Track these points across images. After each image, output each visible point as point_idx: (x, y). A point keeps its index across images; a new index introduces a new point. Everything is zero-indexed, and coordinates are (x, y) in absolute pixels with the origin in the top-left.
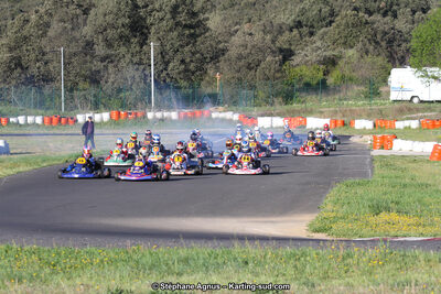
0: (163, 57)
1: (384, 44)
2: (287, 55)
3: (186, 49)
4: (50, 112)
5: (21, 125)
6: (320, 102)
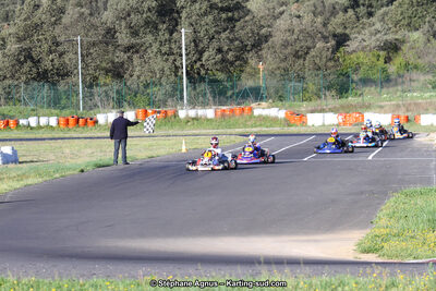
0: (196, 46)
2: (341, 40)
3: (223, 35)
4: (67, 112)
5: (32, 128)
6: (380, 94)
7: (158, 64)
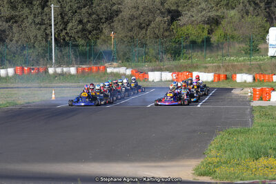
0: (63, 18)
1: (262, 5)
2: (175, 15)
3: (84, 10)
6: (205, 58)
7: (33, 31)
